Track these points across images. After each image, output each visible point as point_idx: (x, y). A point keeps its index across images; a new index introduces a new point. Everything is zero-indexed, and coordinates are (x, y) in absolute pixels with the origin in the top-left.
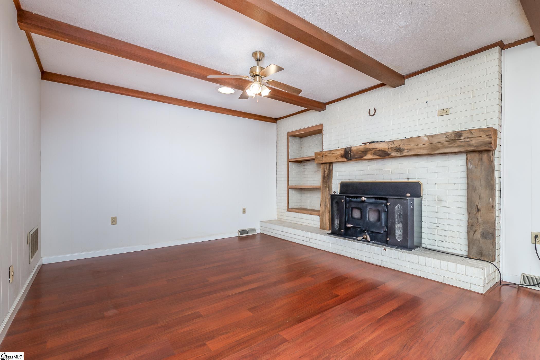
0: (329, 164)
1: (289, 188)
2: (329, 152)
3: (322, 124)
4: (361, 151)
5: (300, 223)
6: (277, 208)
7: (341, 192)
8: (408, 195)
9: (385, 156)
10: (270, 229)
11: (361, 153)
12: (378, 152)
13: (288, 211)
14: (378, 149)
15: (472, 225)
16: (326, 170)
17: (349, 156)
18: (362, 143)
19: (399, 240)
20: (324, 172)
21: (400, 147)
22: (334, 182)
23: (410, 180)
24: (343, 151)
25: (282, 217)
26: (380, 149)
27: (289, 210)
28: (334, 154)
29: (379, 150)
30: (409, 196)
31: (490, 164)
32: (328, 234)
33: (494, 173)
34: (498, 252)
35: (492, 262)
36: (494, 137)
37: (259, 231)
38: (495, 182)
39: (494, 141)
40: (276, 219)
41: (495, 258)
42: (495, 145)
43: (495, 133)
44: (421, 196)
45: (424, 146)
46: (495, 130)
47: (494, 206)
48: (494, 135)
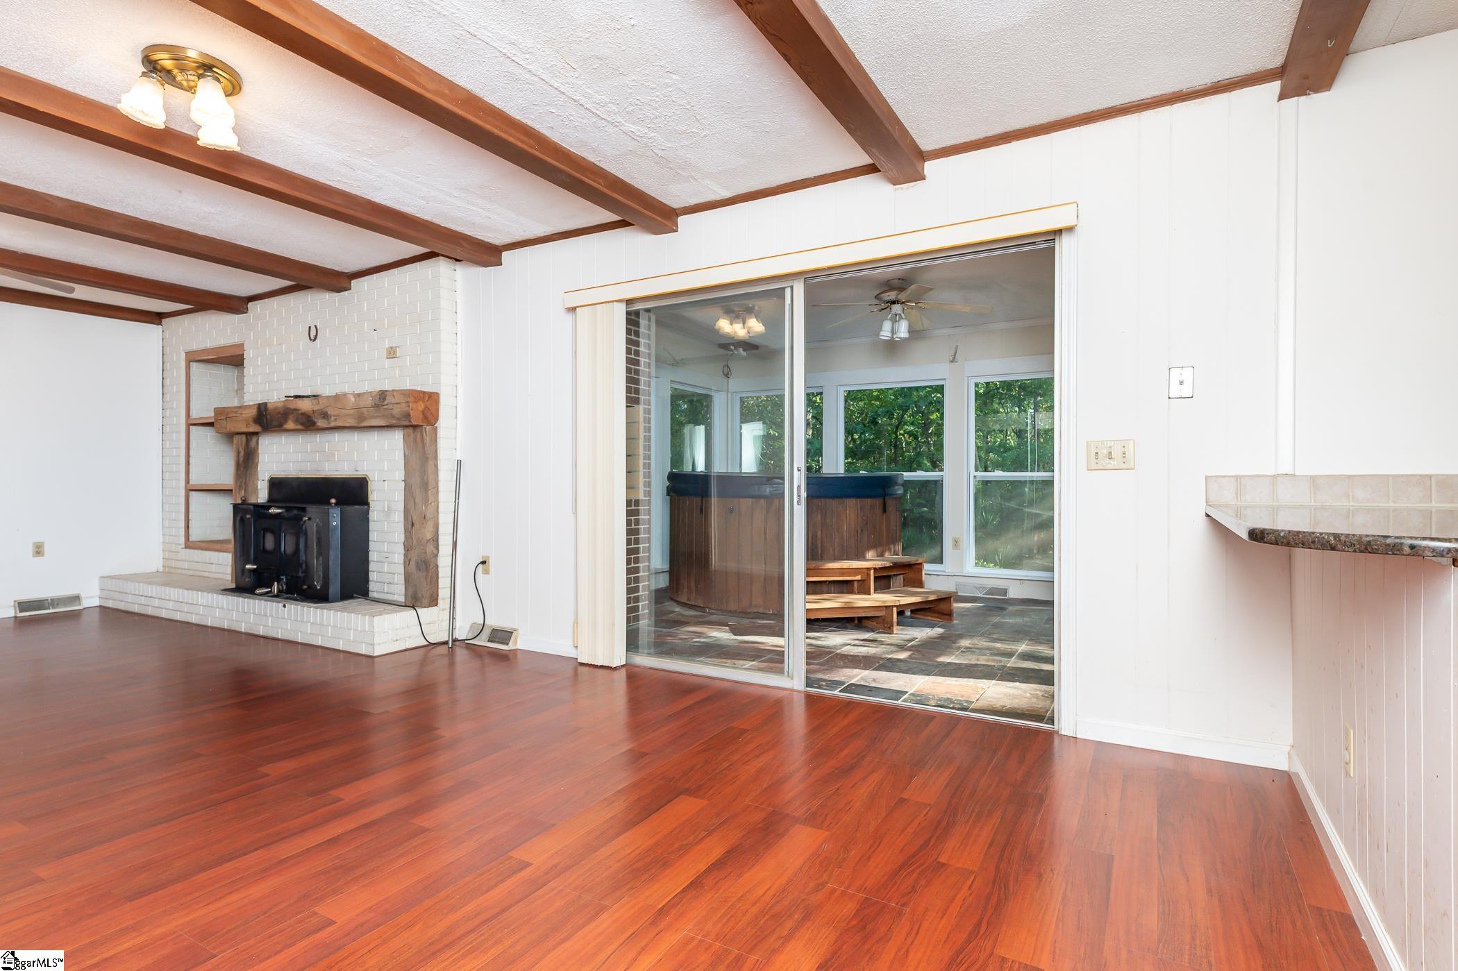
0: (246, 436)
1: (190, 489)
2: (236, 410)
3: (243, 345)
4: (279, 413)
5: (207, 574)
6: (164, 543)
7: (272, 500)
8: (333, 501)
9: (310, 426)
10: (120, 592)
11: (280, 416)
12: (300, 416)
13: (186, 547)
14: (300, 412)
15: (408, 550)
16: (240, 449)
17: (265, 421)
18: (286, 397)
19: (319, 588)
20: (239, 453)
21: (326, 410)
22: (261, 476)
23: (359, 473)
24: (256, 410)
25: (173, 564)
26: (303, 411)
27: (189, 545)
28: (243, 415)
29: (302, 414)
30: (335, 504)
31: (424, 447)
32: (222, 590)
33: (431, 463)
34: (444, 593)
35: (425, 607)
36: (421, 406)
37: (96, 602)
38: (431, 477)
39: (423, 412)
40: (161, 570)
41: (434, 602)
42: (426, 418)
43: (427, 398)
44: (368, 504)
45: (351, 412)
46: (424, 393)
47: (428, 517)
48: (424, 402)
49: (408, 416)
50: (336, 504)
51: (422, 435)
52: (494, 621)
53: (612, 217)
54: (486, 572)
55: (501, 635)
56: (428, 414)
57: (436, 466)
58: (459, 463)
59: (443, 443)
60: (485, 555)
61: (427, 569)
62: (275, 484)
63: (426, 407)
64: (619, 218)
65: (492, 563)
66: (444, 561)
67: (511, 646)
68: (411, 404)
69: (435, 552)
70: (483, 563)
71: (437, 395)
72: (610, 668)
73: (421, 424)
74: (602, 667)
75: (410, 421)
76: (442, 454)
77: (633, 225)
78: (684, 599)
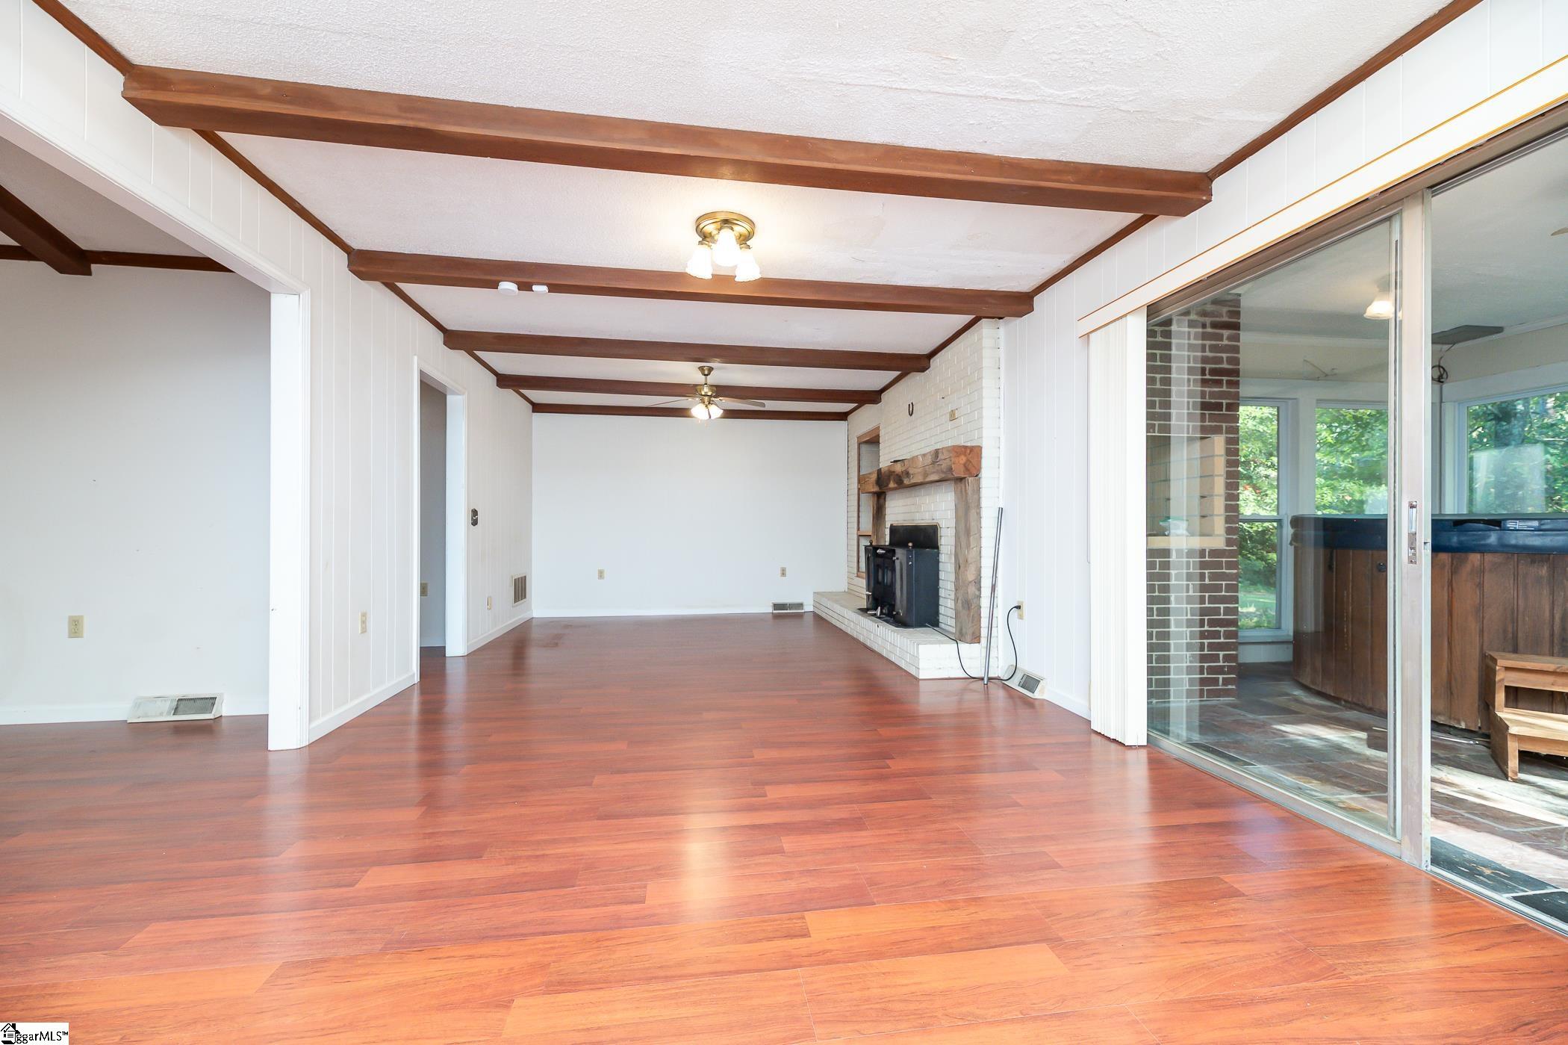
0: (879, 496)
1: (859, 535)
2: (868, 476)
3: (879, 427)
4: (886, 475)
5: (858, 597)
6: (848, 572)
7: (891, 541)
10: (820, 604)
11: (887, 478)
12: (896, 477)
13: (857, 576)
15: (957, 590)
16: (878, 506)
17: (881, 482)
18: (891, 462)
19: (902, 615)
20: (877, 509)
21: (908, 470)
22: (887, 524)
23: (932, 521)
24: (876, 474)
25: (851, 587)
26: (897, 473)
27: (858, 574)
28: (871, 479)
29: (897, 475)
30: (911, 547)
31: (966, 497)
32: (860, 609)
33: (973, 513)
34: (984, 632)
35: (967, 643)
36: (963, 459)
37: (811, 609)
38: (973, 524)
39: (965, 465)
40: (847, 590)
41: (976, 639)
42: (967, 469)
43: (968, 452)
44: (937, 548)
45: (920, 470)
46: (966, 447)
47: (970, 560)
48: (965, 456)
49: (950, 469)
50: (913, 547)
51: (965, 486)
52: (1027, 666)
53: (1133, 217)
54: (1021, 617)
55: (1030, 683)
56: (970, 467)
57: (979, 514)
58: (1001, 511)
59: (985, 492)
60: (1020, 600)
61: (969, 609)
62: (894, 530)
63: (968, 460)
64: (1139, 215)
65: (1025, 608)
66: (985, 602)
67: (1037, 695)
68: (953, 459)
69: (977, 593)
70: (1018, 607)
71: (980, 448)
72: (1123, 745)
73: (963, 476)
74: (1115, 741)
75: (952, 474)
76: (985, 503)
77: (1156, 216)
78: (1307, 681)
